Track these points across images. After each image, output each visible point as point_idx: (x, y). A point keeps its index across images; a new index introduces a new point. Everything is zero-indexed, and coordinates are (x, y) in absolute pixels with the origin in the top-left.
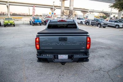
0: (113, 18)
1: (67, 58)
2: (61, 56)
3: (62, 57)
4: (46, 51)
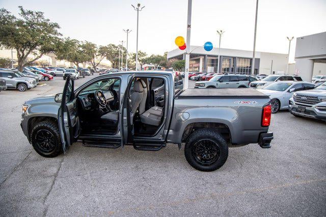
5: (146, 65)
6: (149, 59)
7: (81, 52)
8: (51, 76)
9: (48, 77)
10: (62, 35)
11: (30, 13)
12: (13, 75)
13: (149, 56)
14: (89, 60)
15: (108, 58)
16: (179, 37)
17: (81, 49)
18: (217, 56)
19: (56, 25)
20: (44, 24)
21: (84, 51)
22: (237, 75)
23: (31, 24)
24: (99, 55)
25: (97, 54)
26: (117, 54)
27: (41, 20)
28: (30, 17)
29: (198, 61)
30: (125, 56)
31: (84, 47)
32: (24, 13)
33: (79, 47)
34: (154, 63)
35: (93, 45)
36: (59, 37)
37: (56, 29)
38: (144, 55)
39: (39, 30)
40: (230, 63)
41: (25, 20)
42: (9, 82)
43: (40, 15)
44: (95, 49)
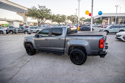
5: (85, 22)
6: (86, 20)
7: (60, 19)
11: (41, 7)
12: (36, 28)
13: (86, 19)
14: (63, 21)
15: (71, 20)
16: (87, 11)
17: (60, 17)
18: (115, 17)
19: (50, 10)
20: (46, 10)
22: (119, 25)
23: (42, 10)
25: (66, 19)
26: (74, 19)
27: (45, 9)
28: (41, 8)
29: (108, 19)
30: (77, 19)
31: (61, 17)
32: (40, 7)
34: (88, 21)
35: (65, 16)
36: (51, 14)
37: (50, 11)
38: (85, 18)
39: (44, 12)
40: (123, 19)
41: (40, 9)
42: (34, 30)
43: (44, 7)
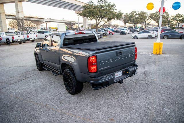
0: (81, 29)
1: (122, 75)
2: (117, 73)
3: (118, 75)
4: (103, 72)
7: (137, 18)
8: (113, 32)
9: (111, 33)
10: (117, 10)
15: (155, 21)
17: (137, 16)
20: (108, 5)
21: (139, 17)
23: (102, 6)
24: (148, 19)
31: (139, 15)
33: (136, 15)
35: (145, 13)
37: (114, 7)
39: (105, 9)
44: (147, 15)
